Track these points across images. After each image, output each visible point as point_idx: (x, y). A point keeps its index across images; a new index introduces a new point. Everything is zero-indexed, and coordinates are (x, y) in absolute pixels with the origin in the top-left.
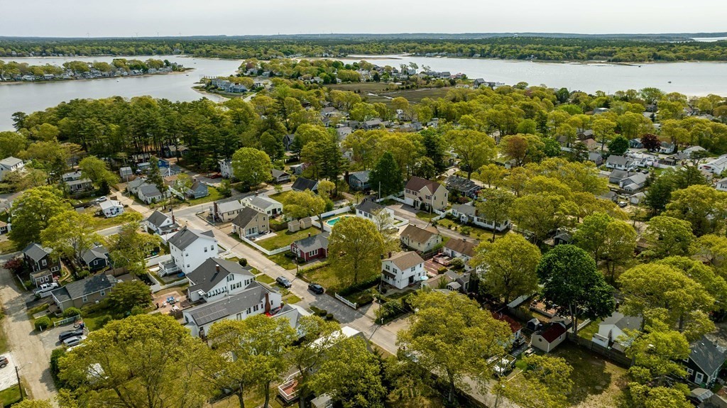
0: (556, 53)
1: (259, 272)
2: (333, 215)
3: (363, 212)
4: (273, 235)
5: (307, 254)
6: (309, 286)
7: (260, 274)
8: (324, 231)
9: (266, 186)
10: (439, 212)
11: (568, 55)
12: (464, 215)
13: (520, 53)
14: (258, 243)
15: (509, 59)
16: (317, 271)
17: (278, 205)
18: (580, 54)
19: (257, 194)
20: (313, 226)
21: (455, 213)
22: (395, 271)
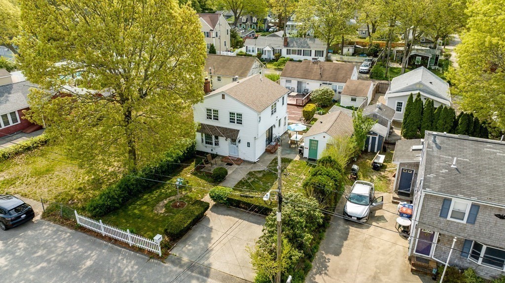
12: (268, 49)
21: (249, 51)
22: (236, 118)
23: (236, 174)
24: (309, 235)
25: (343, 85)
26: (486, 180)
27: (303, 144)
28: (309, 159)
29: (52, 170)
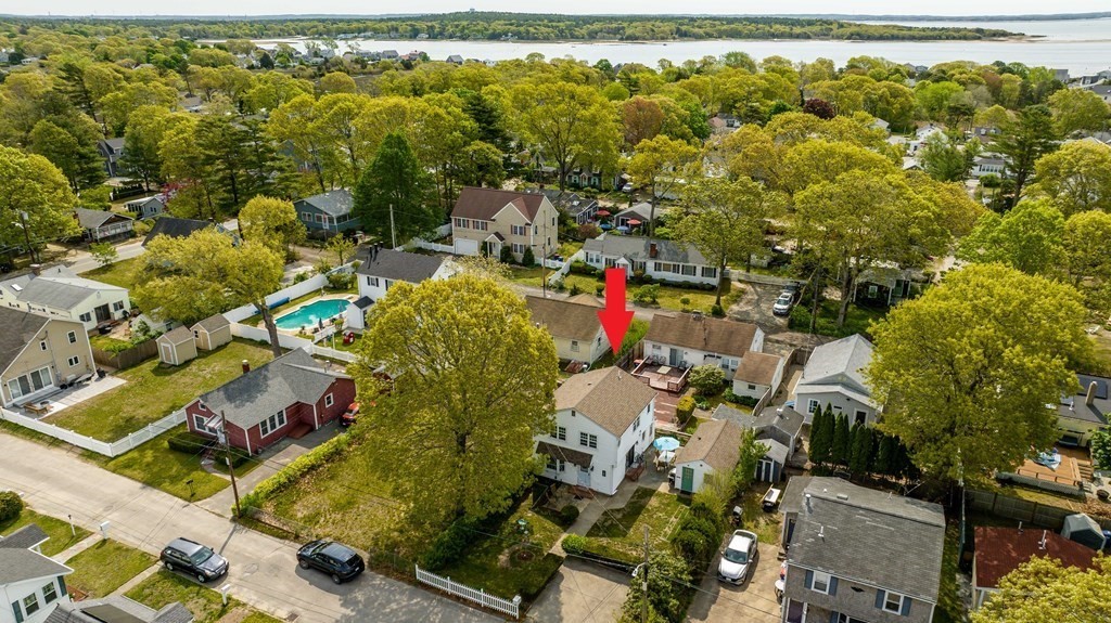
0: (543, 29)
1: (80, 534)
2: (286, 302)
3: (382, 281)
4: (113, 382)
5: (254, 431)
6: (301, 558)
7: (85, 544)
8: (280, 351)
9: (65, 253)
10: (550, 263)
11: (562, 31)
12: (622, 261)
13: (490, 31)
14: (62, 420)
15: (476, 39)
16: (304, 484)
17: (112, 294)
18: (578, 31)
19: (36, 272)
20: (236, 339)
21: (592, 260)
22: (589, 440)
23: (590, 513)
24: (675, 601)
25: (739, 360)
26: (848, 552)
27: (674, 471)
28: (683, 492)
29: (355, 502)
